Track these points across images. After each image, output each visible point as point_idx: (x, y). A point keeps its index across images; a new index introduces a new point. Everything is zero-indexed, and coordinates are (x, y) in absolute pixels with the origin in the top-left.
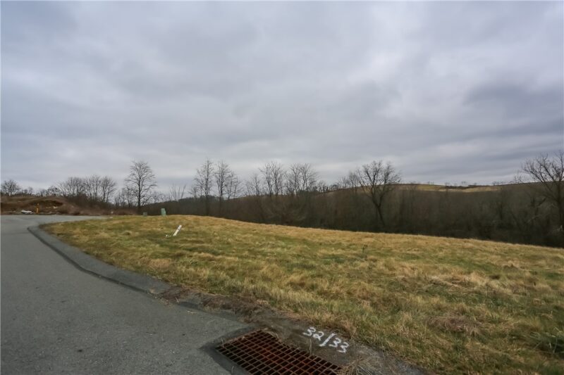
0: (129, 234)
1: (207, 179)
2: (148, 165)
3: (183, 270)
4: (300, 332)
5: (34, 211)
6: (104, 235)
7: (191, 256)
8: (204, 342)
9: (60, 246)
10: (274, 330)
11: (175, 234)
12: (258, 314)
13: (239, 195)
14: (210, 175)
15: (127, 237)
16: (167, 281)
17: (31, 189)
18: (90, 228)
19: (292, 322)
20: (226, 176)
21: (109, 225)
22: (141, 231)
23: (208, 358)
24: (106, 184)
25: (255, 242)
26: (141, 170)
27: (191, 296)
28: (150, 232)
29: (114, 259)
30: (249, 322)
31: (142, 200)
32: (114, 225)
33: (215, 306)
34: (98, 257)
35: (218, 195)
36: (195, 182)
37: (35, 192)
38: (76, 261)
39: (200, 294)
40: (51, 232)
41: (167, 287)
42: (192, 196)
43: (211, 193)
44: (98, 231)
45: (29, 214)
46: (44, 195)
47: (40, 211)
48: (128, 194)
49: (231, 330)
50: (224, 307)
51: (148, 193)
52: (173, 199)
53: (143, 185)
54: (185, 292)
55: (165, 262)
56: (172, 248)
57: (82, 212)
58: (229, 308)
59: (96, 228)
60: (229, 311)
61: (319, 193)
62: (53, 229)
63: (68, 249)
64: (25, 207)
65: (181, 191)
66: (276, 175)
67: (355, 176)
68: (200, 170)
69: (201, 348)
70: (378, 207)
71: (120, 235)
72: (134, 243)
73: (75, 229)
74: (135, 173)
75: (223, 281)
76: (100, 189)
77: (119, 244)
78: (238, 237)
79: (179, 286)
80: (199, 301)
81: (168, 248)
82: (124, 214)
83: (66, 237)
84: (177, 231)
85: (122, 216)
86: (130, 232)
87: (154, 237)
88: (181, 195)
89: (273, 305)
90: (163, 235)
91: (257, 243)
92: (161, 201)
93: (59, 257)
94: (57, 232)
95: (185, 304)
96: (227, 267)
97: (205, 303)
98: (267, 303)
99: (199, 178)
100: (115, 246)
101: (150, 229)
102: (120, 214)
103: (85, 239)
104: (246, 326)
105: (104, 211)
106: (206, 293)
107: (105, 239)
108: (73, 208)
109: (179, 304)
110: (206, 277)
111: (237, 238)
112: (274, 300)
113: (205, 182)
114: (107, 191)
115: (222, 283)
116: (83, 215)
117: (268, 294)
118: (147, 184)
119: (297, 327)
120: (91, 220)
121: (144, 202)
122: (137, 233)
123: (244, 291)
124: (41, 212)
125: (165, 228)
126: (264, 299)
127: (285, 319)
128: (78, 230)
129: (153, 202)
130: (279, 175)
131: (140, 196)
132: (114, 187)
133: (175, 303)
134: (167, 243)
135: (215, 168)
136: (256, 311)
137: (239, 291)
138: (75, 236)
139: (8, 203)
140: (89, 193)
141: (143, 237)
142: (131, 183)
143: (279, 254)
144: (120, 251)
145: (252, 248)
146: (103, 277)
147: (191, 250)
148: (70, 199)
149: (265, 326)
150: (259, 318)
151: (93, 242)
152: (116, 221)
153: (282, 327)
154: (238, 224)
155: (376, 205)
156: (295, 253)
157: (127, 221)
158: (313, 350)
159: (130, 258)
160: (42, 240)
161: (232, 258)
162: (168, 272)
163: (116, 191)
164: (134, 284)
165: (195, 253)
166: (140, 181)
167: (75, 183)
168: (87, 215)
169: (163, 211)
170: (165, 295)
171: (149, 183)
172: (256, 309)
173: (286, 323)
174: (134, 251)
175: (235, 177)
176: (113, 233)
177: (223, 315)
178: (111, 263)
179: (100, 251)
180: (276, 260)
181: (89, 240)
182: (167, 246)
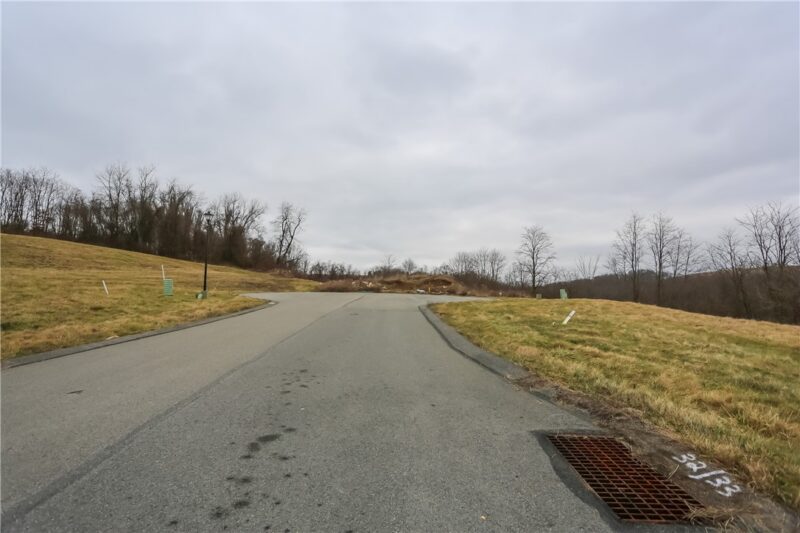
0: (509, 318)
1: (634, 245)
2: (544, 231)
3: (550, 361)
4: (669, 455)
5: (426, 290)
6: (482, 317)
7: (571, 349)
8: (538, 428)
9: (440, 325)
10: (631, 442)
11: (565, 322)
12: (619, 421)
13: (694, 269)
14: (639, 238)
15: (505, 322)
16: (527, 370)
17: (426, 267)
18: (471, 310)
19: (663, 441)
20: (668, 237)
21: (492, 307)
22: (523, 316)
23: (535, 440)
24: (495, 258)
25: (682, 342)
26: (535, 238)
27: (547, 388)
28: (535, 317)
29: (483, 342)
30: (603, 427)
31: (537, 278)
32: (497, 307)
33: (569, 402)
34: (469, 338)
35: (654, 268)
36: (615, 250)
37: (430, 270)
38: (449, 340)
39: (557, 387)
40: (435, 312)
41: (524, 374)
42: (610, 272)
43: (642, 266)
44: (477, 313)
45: (422, 293)
46: (437, 273)
47: (432, 291)
48: (521, 271)
49: (576, 427)
50: (580, 405)
51: (545, 269)
52: (581, 277)
53: (538, 258)
54: (541, 383)
55: (534, 351)
56: (552, 337)
57: (469, 293)
58: (585, 407)
59: (477, 309)
60: (584, 411)
62: (437, 309)
63: (445, 328)
64: (419, 286)
66: (780, 228)
68: (621, 232)
69: (532, 432)
71: (498, 319)
72: (511, 328)
73: (456, 309)
74: (528, 243)
75: (593, 379)
76: (488, 265)
77: (494, 328)
78: (659, 332)
79: (538, 376)
80: (554, 393)
81: (547, 338)
82: (514, 296)
83: (446, 317)
84: (568, 318)
85: (511, 299)
86: (511, 316)
87: (536, 323)
88: (592, 270)
89: (648, 417)
90: (548, 323)
91: (685, 343)
92: (562, 279)
93: (437, 334)
94: (440, 312)
95: (538, 395)
96: (609, 365)
97: (559, 397)
98: (640, 413)
99: (621, 243)
100: (490, 330)
101: (535, 315)
102: (510, 296)
103: (462, 320)
104: (598, 429)
105: (492, 291)
106: (564, 388)
107: (481, 322)
108: (461, 288)
109: (531, 393)
110: (573, 372)
111: (656, 334)
112: (651, 413)
113: (630, 249)
114: (496, 267)
115: (592, 381)
116: (470, 295)
117: (647, 405)
118: (543, 255)
119: (668, 448)
120: (475, 302)
121: (539, 281)
122: (518, 318)
123: (615, 395)
124: (434, 292)
125: (555, 314)
126: (639, 407)
127: (655, 436)
128: (459, 311)
129: (553, 282)
130: (787, 229)
131: (534, 272)
132: (504, 262)
133: (527, 390)
134: (548, 332)
135: (648, 226)
136: (618, 418)
137: (609, 394)
138: (454, 317)
139: (408, 281)
140: (478, 270)
141: (524, 322)
142: (522, 255)
143: (716, 362)
144: (492, 334)
145: (669, 349)
146: (468, 357)
147: (575, 342)
148: (458, 277)
149: (621, 435)
150: (619, 426)
151: (469, 324)
152: (501, 302)
153: (644, 443)
154: (675, 315)
156: (749, 365)
157: (512, 304)
158: (674, 476)
159: (499, 342)
160: (427, 318)
161: (628, 358)
162: (533, 362)
163: (506, 267)
164: (493, 367)
165: (579, 346)
166: (534, 254)
167: (463, 259)
168: (474, 295)
169: (563, 293)
170: (519, 382)
171: (546, 255)
172: (619, 415)
173: (654, 440)
174: (506, 336)
175: (687, 237)
176: (492, 316)
177: (575, 413)
178: (478, 345)
179: (473, 333)
180: (702, 370)
181: (467, 321)
182: (547, 334)
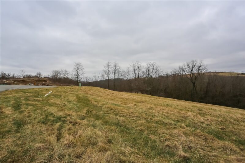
1: (108, 70)
2: (81, 64)
11: (45, 96)
14: (110, 68)
20: (117, 68)
26: (78, 66)
35: (113, 78)
36: (103, 71)
43: (110, 77)
45: (31, 85)
61: (169, 77)
64: (30, 82)
65: (98, 76)
67: (182, 68)
70: (194, 84)
74: (76, 68)
84: (47, 94)
99: (105, 70)
118: (81, 72)
131: (78, 78)
135: (112, 65)
142: (74, 72)
155: (193, 83)
166: (78, 72)
169: (80, 84)
175: (121, 69)
